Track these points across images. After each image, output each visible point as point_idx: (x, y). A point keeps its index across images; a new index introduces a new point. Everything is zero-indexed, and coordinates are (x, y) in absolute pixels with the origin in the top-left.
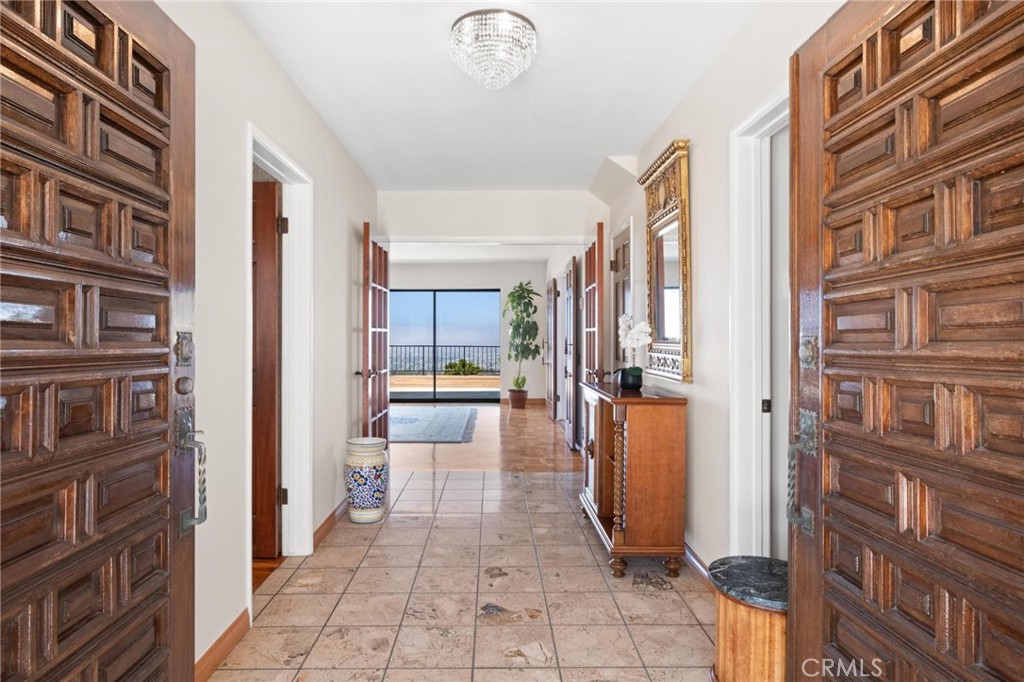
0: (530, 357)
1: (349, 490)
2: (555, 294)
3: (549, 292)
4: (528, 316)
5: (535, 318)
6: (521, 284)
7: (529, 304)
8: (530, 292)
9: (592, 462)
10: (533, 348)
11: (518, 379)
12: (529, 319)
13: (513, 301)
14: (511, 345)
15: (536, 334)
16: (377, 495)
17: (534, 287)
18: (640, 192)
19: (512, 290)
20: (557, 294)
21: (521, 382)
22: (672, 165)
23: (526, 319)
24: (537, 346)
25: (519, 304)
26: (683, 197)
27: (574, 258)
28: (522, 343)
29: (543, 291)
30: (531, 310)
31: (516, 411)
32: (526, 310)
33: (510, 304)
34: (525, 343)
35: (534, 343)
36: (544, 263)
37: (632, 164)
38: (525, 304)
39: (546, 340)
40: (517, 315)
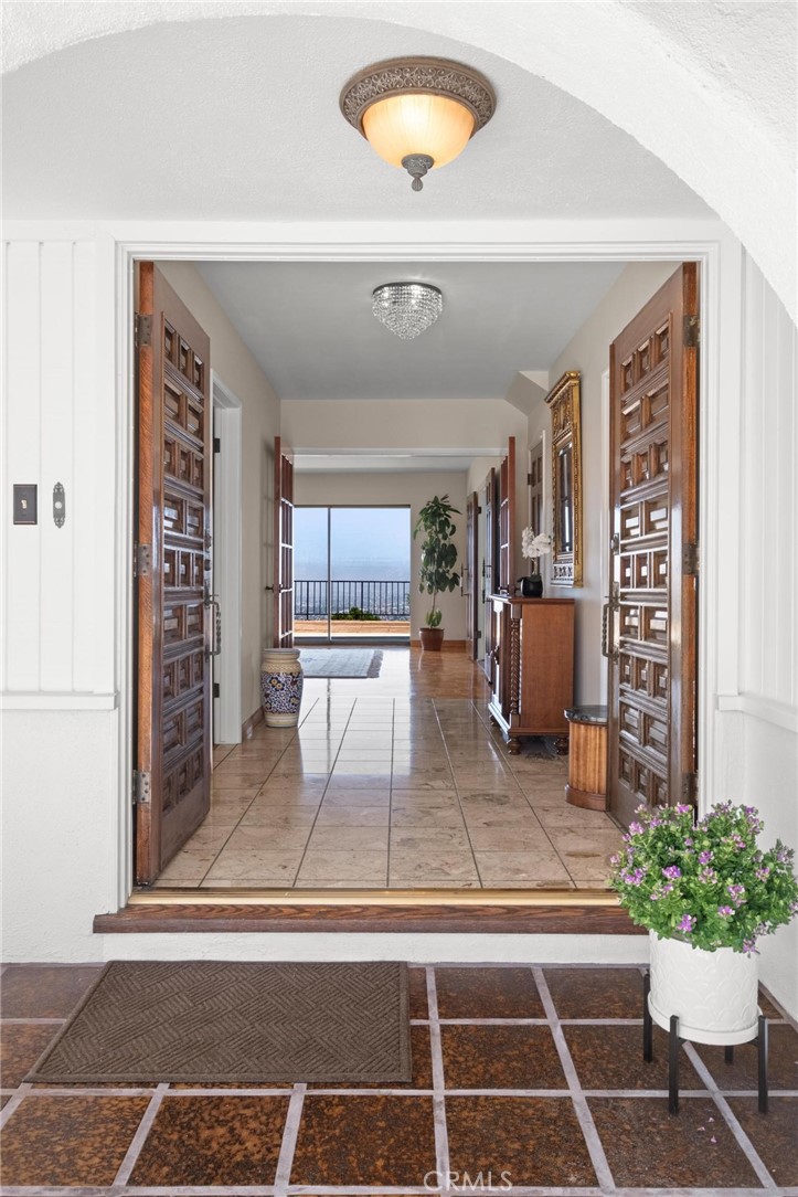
0: (447, 588)
1: (267, 696)
2: (476, 510)
3: (469, 508)
4: (445, 537)
5: (453, 539)
6: (436, 497)
7: (446, 522)
8: (447, 508)
9: (498, 666)
10: (450, 576)
11: (432, 615)
12: (447, 542)
13: (426, 520)
14: (424, 573)
15: (455, 560)
16: (293, 700)
17: (452, 502)
18: (547, 410)
19: (424, 506)
20: (479, 510)
21: (435, 619)
22: (567, 391)
23: (443, 542)
24: (455, 575)
25: (433, 523)
26: (575, 421)
27: (493, 469)
28: (437, 571)
29: (462, 507)
30: (448, 531)
31: (429, 653)
32: (442, 530)
33: (422, 523)
34: (441, 570)
35: (452, 571)
36: (464, 474)
37: (542, 379)
38: (440, 522)
39: (465, 567)
40: (431, 536)
